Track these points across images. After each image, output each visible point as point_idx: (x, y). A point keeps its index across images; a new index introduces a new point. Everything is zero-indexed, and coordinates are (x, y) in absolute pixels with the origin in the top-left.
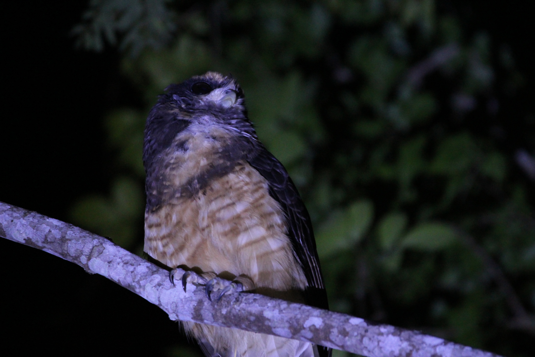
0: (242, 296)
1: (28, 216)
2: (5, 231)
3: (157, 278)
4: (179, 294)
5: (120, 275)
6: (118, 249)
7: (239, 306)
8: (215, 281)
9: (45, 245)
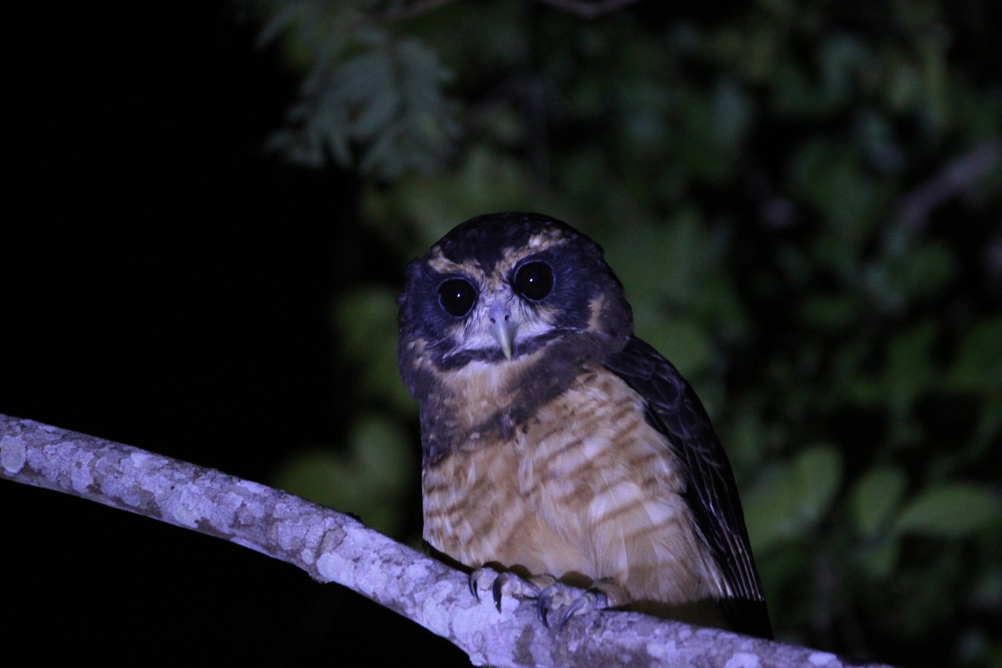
0: (607, 617)
1: (203, 477)
2: (159, 506)
3: (445, 587)
4: (489, 616)
5: (377, 582)
6: (371, 535)
7: (601, 635)
8: (554, 591)
9: (235, 531)
